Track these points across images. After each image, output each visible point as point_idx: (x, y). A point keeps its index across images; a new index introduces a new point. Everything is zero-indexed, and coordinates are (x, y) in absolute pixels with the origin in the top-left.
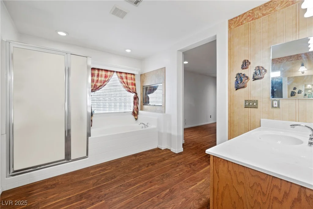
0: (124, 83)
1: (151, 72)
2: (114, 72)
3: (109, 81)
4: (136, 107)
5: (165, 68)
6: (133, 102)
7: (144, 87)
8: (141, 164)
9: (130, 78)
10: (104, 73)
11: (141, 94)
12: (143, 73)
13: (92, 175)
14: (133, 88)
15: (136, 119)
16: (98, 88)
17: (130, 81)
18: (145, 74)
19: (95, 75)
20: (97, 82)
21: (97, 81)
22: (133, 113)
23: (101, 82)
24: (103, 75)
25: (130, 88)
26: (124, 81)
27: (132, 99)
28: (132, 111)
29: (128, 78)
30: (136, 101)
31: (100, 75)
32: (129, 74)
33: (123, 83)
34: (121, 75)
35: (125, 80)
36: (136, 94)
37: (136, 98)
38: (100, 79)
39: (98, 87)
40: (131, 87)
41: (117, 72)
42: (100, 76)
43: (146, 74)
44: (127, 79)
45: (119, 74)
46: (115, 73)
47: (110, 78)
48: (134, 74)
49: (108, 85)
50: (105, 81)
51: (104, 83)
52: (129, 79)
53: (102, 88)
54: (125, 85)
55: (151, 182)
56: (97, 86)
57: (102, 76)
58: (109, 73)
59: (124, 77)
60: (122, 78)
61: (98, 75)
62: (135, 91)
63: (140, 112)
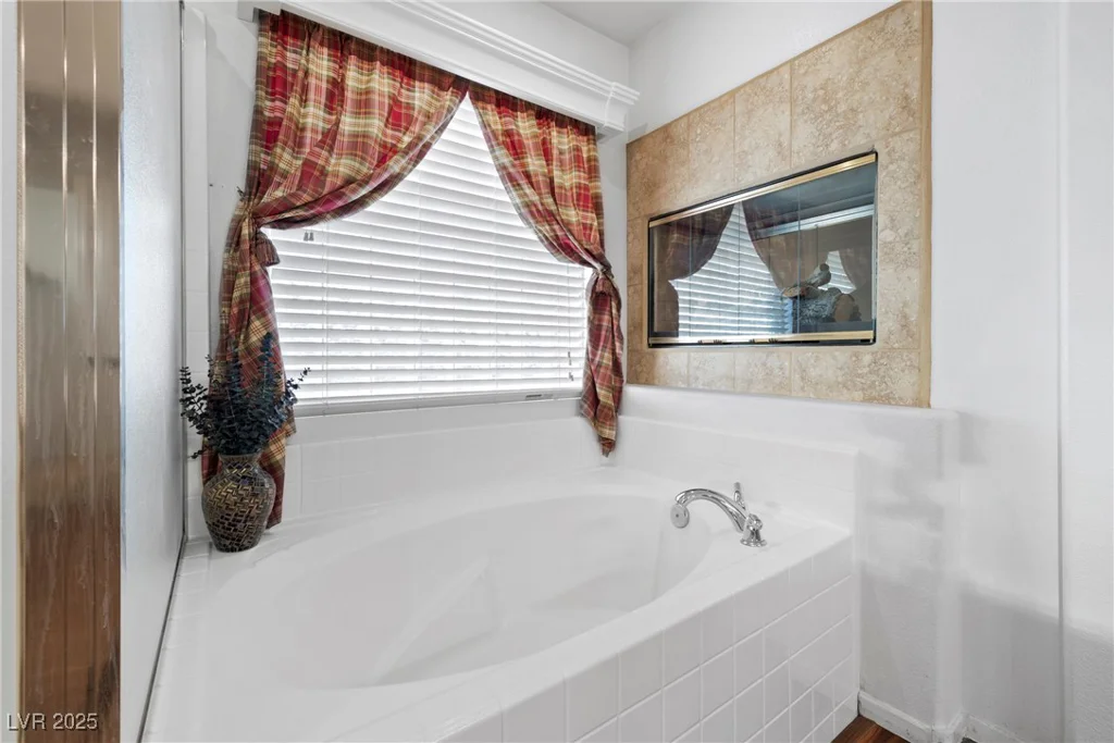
0: (531, 184)
1: (732, 94)
2: (460, 85)
3: (421, 155)
4: (607, 360)
6: (585, 324)
7: (652, 224)
9: (567, 157)
10: (382, 83)
11: (632, 272)
12: (648, 132)
14: (585, 226)
15: (608, 445)
16: (337, 193)
17: (567, 179)
19: (305, 89)
20: (321, 144)
21: (329, 138)
22: (585, 398)
23: (358, 145)
24: (376, 98)
25: (566, 225)
26: (531, 168)
27: (582, 307)
28: (579, 385)
29: (555, 152)
30: (606, 317)
31: (349, 95)
33: (523, 182)
34: (509, 120)
35: (534, 163)
36: (607, 268)
37: (602, 298)
38: (348, 123)
39: (330, 183)
40: (572, 215)
41: (478, 91)
42: (348, 106)
44: (546, 152)
45: (492, 113)
47: (432, 129)
48: (585, 130)
49: (415, 184)
50: (387, 153)
51: (383, 160)
52: (561, 162)
53: (372, 208)
54: (535, 198)
56: (323, 173)
57: (364, 105)
58: (421, 96)
59: (529, 143)
60: (514, 146)
61: (335, 95)
62: (598, 246)
63: (632, 392)
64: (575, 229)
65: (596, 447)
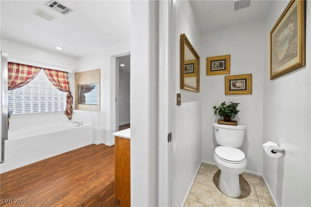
0: (55, 81)
2: (41, 68)
3: (33, 78)
4: (70, 106)
5: (100, 69)
6: (66, 101)
7: (79, 86)
8: (72, 159)
9: (62, 76)
10: (26, 69)
11: (76, 93)
13: (11, 179)
14: (65, 87)
15: (70, 119)
16: (18, 85)
17: (61, 80)
18: (79, 73)
19: (12, 70)
20: (15, 79)
21: (16, 78)
22: (66, 112)
23: (22, 78)
24: (25, 71)
25: (61, 87)
26: (54, 79)
27: (65, 99)
28: (65, 110)
29: (60, 76)
30: (70, 100)
31: (20, 71)
32: (61, 71)
33: (53, 81)
34: (51, 72)
35: (55, 78)
36: (70, 93)
37: (69, 97)
38: (20, 75)
39: (17, 84)
40: (63, 85)
41: (44, 69)
42: (20, 72)
43: (81, 74)
44: (57, 76)
45: (47, 72)
46: (42, 70)
47: (35, 75)
48: (67, 73)
49: (33, 82)
50: (27, 79)
51: (26, 80)
52: (61, 77)
53: (24, 86)
54: (55, 83)
55: (80, 172)
56: (16, 83)
57: (23, 72)
58: (33, 70)
59: (54, 75)
60: (51, 75)
61: (18, 71)
62: (68, 89)
63: (74, 111)
64: (63, 87)
65: (68, 119)
